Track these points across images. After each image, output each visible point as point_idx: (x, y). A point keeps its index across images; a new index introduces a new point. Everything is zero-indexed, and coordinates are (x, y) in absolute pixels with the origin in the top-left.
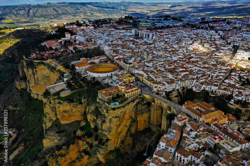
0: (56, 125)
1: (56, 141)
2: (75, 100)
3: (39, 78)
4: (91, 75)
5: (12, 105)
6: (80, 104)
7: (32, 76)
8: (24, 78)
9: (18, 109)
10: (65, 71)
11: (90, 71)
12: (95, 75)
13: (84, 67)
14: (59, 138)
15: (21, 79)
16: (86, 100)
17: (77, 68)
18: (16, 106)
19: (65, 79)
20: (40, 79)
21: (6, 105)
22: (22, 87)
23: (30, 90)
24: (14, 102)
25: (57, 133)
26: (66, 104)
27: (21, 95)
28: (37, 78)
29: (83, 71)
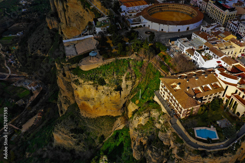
0: (72, 117)
2: (107, 81)
3: (70, 17)
4: (147, 26)
5: (40, 50)
6: (116, 90)
7: (63, 14)
8: (55, 15)
9: (47, 55)
10: (102, 12)
11: (146, 18)
12: (155, 27)
13: (136, 8)
14: (74, 140)
15: (52, 15)
16: (130, 83)
17: (123, 7)
18: (45, 51)
19: (98, 30)
20: (72, 19)
21: (34, 48)
22: (53, 27)
23: (62, 33)
24: (43, 47)
25: (72, 131)
26: (89, 86)
27: (52, 38)
28: (69, 18)
29: (133, 14)
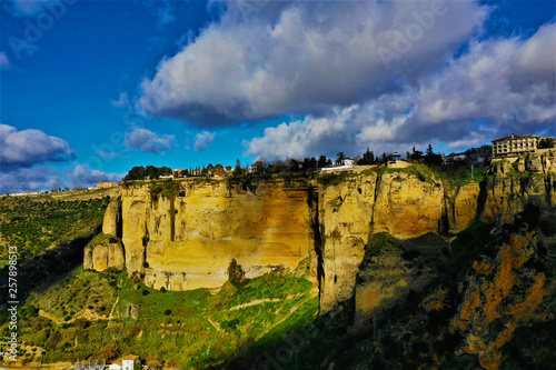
1: (403, 283)
3: (188, 220)
7: (166, 220)
9: (111, 317)
14: (409, 271)
15: (113, 240)
18: (102, 309)
20: (191, 224)
21: (67, 310)
22: (110, 266)
23: (145, 265)
24: (96, 302)
25: (403, 257)
28: (183, 223)
